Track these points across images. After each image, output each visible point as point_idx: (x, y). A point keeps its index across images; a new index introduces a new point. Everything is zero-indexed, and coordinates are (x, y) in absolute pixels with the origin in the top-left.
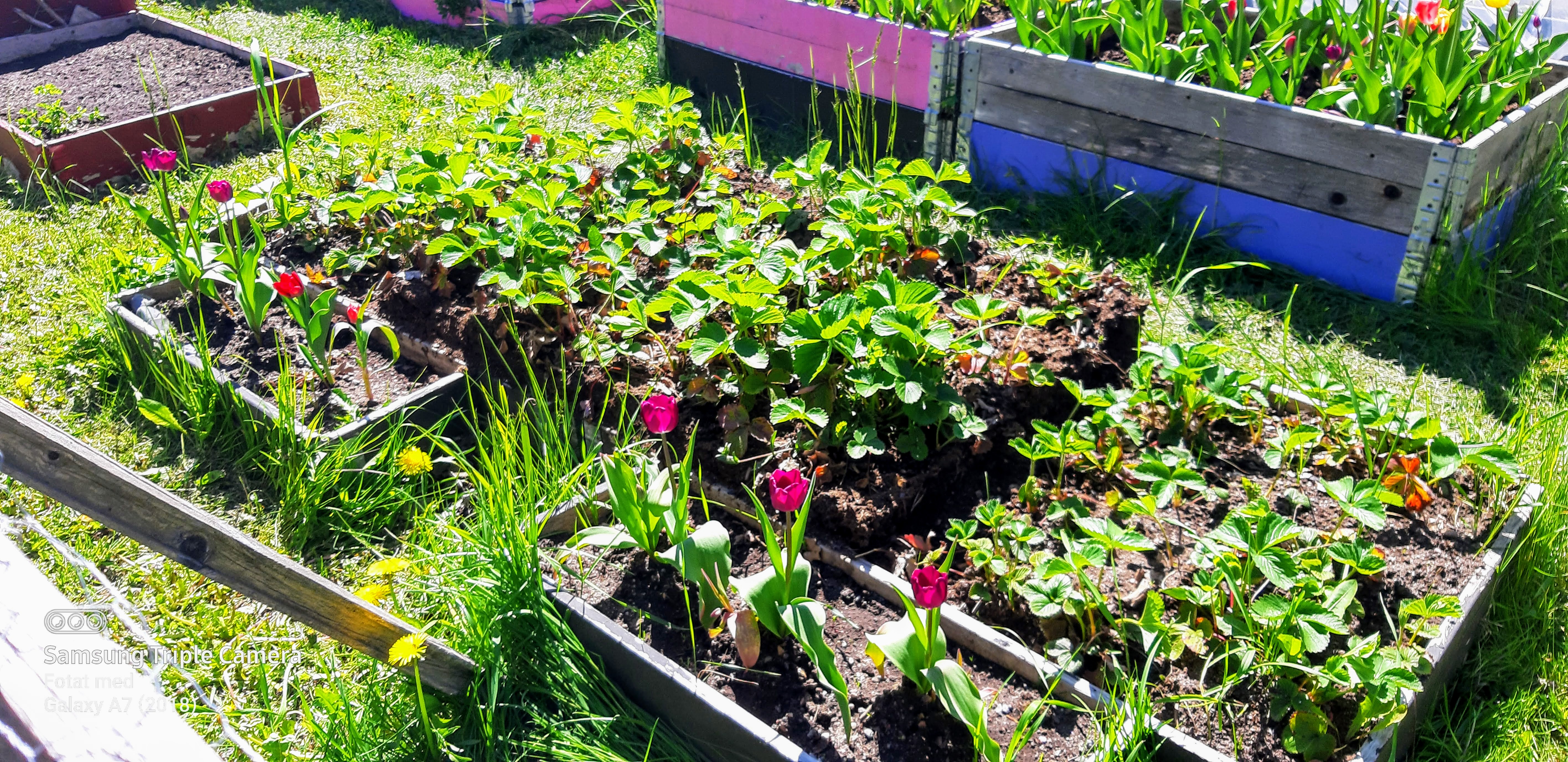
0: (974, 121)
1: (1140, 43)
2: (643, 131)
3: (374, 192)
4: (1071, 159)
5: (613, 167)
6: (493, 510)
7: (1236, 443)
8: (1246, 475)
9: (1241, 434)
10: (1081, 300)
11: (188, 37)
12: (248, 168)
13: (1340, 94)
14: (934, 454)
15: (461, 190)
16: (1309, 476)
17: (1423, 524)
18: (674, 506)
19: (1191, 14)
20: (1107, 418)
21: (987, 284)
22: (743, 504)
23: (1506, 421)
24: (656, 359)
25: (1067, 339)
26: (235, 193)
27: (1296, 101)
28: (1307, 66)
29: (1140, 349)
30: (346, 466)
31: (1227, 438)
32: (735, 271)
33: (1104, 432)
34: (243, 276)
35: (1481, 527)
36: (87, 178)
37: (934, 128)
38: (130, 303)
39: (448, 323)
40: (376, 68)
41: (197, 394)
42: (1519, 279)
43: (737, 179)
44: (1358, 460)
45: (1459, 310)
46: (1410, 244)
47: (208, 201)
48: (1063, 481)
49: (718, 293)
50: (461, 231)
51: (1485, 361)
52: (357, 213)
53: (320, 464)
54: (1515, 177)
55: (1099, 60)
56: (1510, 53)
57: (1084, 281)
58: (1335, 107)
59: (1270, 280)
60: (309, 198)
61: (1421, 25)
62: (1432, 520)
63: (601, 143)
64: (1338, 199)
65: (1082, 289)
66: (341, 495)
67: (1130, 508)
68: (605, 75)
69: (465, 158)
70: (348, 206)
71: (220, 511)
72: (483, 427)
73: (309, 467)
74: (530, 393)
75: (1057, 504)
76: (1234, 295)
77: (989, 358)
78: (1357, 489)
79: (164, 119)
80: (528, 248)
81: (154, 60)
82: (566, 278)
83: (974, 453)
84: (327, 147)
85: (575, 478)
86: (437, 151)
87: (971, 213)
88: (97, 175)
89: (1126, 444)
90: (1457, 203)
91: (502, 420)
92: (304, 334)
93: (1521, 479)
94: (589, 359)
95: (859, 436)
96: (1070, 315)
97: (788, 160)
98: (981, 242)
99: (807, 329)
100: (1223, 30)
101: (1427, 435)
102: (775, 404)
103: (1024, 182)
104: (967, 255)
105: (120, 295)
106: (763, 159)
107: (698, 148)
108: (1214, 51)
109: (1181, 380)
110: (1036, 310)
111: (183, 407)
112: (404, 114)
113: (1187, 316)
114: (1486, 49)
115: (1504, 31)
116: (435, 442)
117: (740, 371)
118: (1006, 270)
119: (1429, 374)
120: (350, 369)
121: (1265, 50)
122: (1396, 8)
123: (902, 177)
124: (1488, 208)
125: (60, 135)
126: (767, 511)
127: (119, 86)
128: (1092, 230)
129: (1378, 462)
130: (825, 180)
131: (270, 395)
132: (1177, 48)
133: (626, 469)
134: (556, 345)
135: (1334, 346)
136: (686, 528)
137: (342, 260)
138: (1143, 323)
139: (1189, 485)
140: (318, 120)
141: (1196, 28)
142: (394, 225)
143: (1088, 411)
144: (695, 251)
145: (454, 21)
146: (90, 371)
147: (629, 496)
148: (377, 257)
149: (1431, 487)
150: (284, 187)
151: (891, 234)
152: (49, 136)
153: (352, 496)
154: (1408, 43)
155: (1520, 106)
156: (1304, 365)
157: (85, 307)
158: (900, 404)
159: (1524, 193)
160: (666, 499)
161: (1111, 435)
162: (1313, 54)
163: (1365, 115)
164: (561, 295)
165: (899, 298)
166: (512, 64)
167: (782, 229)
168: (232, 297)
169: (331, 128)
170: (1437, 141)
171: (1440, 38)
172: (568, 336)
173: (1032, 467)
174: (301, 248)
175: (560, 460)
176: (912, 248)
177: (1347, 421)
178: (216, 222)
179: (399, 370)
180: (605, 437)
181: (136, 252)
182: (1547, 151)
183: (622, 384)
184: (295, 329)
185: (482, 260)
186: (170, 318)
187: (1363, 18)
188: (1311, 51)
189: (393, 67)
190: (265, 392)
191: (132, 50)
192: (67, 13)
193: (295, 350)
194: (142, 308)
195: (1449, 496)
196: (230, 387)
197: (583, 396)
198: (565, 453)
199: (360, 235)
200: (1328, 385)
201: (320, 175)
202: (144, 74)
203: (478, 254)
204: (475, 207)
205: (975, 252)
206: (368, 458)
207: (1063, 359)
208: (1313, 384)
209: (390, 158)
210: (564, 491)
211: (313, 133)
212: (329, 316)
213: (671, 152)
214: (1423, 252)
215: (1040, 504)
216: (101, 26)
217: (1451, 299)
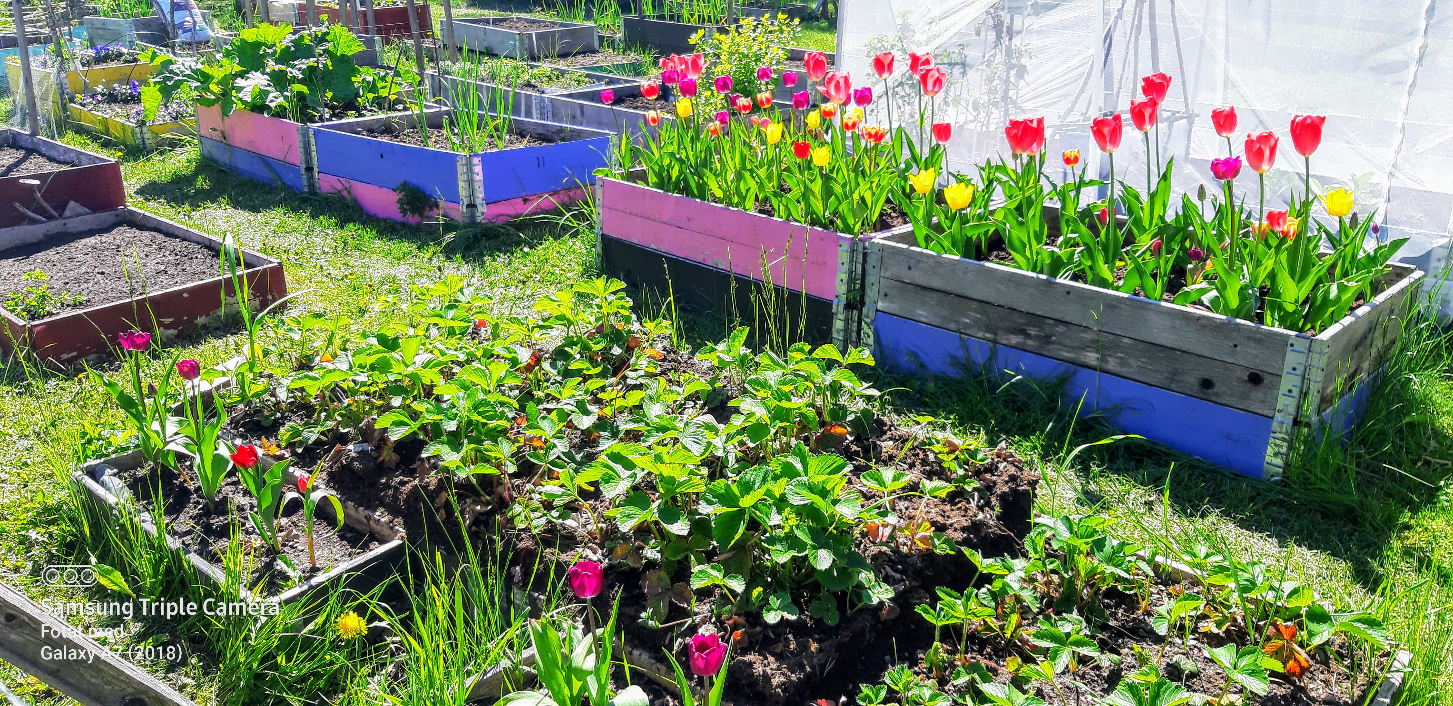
0: (877, 310)
1: (1024, 245)
2: (580, 317)
3: (330, 371)
4: (965, 346)
5: (552, 348)
6: (424, 674)
7: (1125, 611)
8: (1137, 641)
9: (1130, 602)
10: (978, 474)
11: (171, 230)
12: (215, 348)
13: (1204, 291)
14: (845, 620)
15: (410, 370)
16: (1194, 642)
17: (1303, 690)
18: (597, 671)
19: (1067, 220)
20: (1005, 585)
21: (891, 458)
22: (663, 668)
23: (1373, 591)
24: (585, 526)
25: (966, 510)
26: (202, 372)
27: (1165, 297)
28: (1173, 266)
29: (1033, 520)
30: (286, 630)
31: (1117, 606)
32: (661, 443)
33: (1003, 600)
34: (203, 448)
35: (1357, 692)
36: (65, 356)
37: (842, 316)
38: (93, 473)
39: (391, 492)
40: (339, 260)
41: (149, 560)
42: (1375, 459)
43: (664, 360)
44: (1239, 626)
45: (1324, 486)
46: (1275, 426)
47: (176, 378)
48: (966, 647)
49: (644, 464)
50: (409, 406)
51: (1351, 534)
52: (313, 389)
53: (261, 628)
54: (1366, 365)
55: (987, 260)
56: (1354, 256)
57: (980, 456)
58: (1200, 303)
59: (1149, 457)
60: (270, 376)
61: (1272, 231)
62: (1312, 686)
63: (541, 327)
64: (1207, 384)
65: (978, 463)
66: (279, 659)
67: (1031, 674)
68: (548, 267)
69: (417, 341)
70: (305, 383)
71: (161, 674)
72: (419, 591)
73: (250, 631)
74: (466, 560)
75: (961, 669)
76: (1117, 471)
77: (895, 527)
78: (1239, 656)
79: (141, 303)
80: (470, 423)
81: (136, 251)
82: (505, 449)
83: (882, 619)
84: (290, 329)
85: (503, 643)
86: (391, 334)
87: (875, 393)
88: (75, 354)
89: (1024, 611)
90: (1314, 389)
91: (437, 586)
92: (255, 502)
93: (1391, 646)
94: (522, 526)
95: (774, 601)
96: (969, 488)
97: (710, 345)
98: (885, 419)
99: (727, 498)
100: (1097, 234)
101: (1302, 603)
102: (696, 569)
103: (923, 366)
104: (873, 431)
105: (85, 465)
106: (688, 343)
107: (630, 332)
108: (1089, 252)
109: (1072, 550)
110: (936, 483)
111: (134, 572)
112: (363, 300)
113: (1076, 490)
114: (1332, 252)
115: (1347, 237)
116: (371, 607)
117: (663, 538)
118: (908, 445)
119: (1300, 546)
120: (297, 536)
121: (1135, 252)
122: (1248, 217)
123: (813, 360)
124: (1342, 394)
125: (43, 317)
126: (686, 676)
127: (103, 273)
128: (985, 409)
129: (1258, 629)
130: (743, 361)
131: (219, 560)
132: (1056, 250)
133: (552, 633)
134: (492, 513)
135: (1211, 518)
136: (608, 692)
137: (297, 433)
138: (1035, 496)
139: (1084, 651)
140: (284, 305)
141: (1072, 232)
142: (346, 401)
143: (987, 579)
144: (624, 425)
145: (413, 219)
146: (50, 536)
147: (554, 661)
148: (329, 431)
149: (1309, 653)
150: (247, 366)
151: (804, 410)
152: (33, 318)
153: (289, 660)
154: (1261, 247)
155: (1366, 302)
156: (1184, 537)
157: (52, 475)
158: (812, 570)
159: (1375, 379)
160: (590, 663)
161: (1010, 601)
162: (1178, 256)
163: (1226, 310)
164: (498, 467)
165: (812, 470)
166: (463, 257)
167: (704, 405)
168: (190, 468)
169: (295, 313)
170: (1293, 333)
171: (1289, 243)
172: (503, 504)
173: (937, 633)
174: (259, 421)
175: (489, 624)
176: (823, 424)
177: (1227, 591)
178: (181, 398)
179: (342, 537)
180: (533, 602)
181: (104, 425)
182: (1393, 342)
183: (551, 550)
184: (247, 498)
185: (426, 434)
186: (130, 487)
187: (1220, 224)
188: (1175, 253)
189: (355, 259)
190: (214, 559)
191: (118, 242)
192: (61, 208)
193: (246, 518)
194: (105, 478)
195: (1326, 662)
196: (182, 553)
197: (514, 563)
198: (495, 616)
199: (315, 410)
200: (1207, 556)
201: (281, 355)
202: (127, 263)
203: (423, 428)
204: (423, 385)
205: (880, 428)
206: (307, 622)
207: (963, 529)
208: (1194, 555)
209: (347, 341)
210: (492, 655)
211: (278, 317)
212: (281, 485)
213: (605, 336)
214: (1286, 433)
215: (946, 669)
216: (91, 219)
217: (1315, 475)
